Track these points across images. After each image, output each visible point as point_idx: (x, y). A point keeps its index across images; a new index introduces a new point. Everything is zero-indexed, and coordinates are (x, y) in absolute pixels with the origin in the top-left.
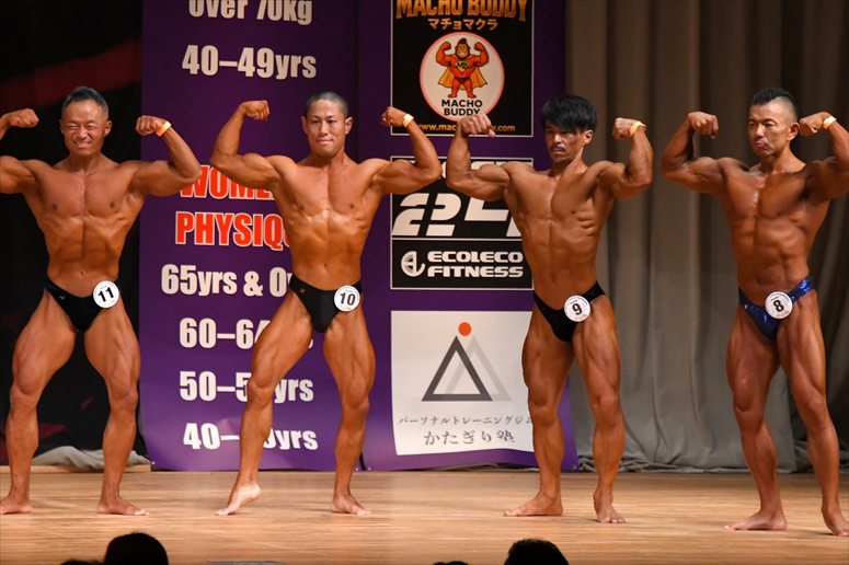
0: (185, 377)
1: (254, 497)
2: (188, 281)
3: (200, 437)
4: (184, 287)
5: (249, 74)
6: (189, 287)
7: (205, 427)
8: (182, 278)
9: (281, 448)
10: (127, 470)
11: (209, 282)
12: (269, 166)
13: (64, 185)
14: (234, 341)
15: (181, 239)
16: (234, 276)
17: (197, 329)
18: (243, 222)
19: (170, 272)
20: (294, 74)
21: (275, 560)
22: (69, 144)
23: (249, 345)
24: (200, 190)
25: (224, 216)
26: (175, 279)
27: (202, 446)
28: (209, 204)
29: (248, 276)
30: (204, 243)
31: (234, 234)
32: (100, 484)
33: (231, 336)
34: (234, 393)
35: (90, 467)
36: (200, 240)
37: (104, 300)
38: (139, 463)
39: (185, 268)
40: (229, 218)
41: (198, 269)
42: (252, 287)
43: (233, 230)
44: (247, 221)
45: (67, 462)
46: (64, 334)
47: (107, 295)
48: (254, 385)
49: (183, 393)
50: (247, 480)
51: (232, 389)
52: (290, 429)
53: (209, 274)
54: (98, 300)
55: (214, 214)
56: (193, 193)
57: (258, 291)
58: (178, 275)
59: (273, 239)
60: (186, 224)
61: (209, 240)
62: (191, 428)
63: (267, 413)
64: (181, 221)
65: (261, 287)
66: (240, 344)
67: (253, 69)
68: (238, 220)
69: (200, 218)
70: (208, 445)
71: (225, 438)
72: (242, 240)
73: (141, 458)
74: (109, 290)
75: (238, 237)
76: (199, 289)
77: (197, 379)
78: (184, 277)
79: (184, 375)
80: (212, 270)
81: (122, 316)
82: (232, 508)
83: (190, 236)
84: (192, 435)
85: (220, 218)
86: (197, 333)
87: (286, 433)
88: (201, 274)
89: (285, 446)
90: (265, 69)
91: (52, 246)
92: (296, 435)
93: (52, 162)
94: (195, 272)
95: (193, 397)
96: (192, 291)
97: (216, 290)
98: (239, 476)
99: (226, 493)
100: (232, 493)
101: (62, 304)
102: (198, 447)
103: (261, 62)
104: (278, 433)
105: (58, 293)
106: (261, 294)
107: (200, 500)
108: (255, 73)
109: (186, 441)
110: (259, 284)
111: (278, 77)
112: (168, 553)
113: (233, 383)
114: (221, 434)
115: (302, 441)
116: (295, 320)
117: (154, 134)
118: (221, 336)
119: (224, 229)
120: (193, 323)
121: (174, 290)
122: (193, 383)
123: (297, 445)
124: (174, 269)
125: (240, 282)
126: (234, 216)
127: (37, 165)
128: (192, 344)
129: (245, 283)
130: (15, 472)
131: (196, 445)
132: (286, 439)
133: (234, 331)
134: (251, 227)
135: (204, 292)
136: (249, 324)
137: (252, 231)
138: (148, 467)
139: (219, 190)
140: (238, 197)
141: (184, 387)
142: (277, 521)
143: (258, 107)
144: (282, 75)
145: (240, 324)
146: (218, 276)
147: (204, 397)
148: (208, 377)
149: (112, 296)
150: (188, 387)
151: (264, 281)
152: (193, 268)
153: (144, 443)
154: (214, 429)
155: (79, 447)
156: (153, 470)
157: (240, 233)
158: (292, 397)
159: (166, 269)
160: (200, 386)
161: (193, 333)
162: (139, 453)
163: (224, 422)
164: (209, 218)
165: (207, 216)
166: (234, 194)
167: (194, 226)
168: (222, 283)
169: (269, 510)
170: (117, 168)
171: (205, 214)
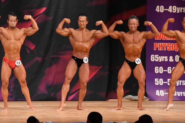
0: (156, 80)
1: (172, 107)
2: (157, 58)
3: (160, 93)
4: (156, 60)
5: (171, 12)
6: (157, 60)
7: (161, 91)
8: (155, 58)
9: (178, 96)
10: (143, 100)
11: (161, 59)
12: (174, 33)
13: (129, 37)
14: (167, 72)
15: (155, 49)
16: (167, 57)
17: (159, 69)
18: (169, 45)
19: (153, 57)
20: (181, 11)
21: (177, 121)
22: (130, 28)
23: (170, 73)
24: (159, 38)
25: (165, 44)
26: (154, 58)
27: (160, 95)
28: (162, 41)
29: (170, 57)
30: (160, 50)
31: (167, 48)
32: (137, 103)
33: (166, 71)
34: (167, 83)
35: (135, 100)
36: (159, 49)
37: (138, 62)
38: (146, 99)
39: (156, 56)
40: (166, 44)
41: (159, 56)
42: (171, 59)
43: (167, 47)
44: (170, 45)
45: (130, 99)
46: (129, 70)
47: (138, 61)
48: (171, 81)
49: (156, 83)
50: (170, 103)
51: (167, 82)
52: (180, 91)
53: (161, 57)
54: (136, 63)
55: (163, 43)
56: (158, 39)
57: (172, 61)
58: (155, 57)
59: (176, 49)
60: (156, 45)
61: (161, 49)
62: (158, 91)
63: (174, 88)
64: (155, 45)
65: (173, 60)
66: (169, 72)
67: (172, 11)
68: (168, 45)
69: (159, 44)
70: (161, 95)
71: (165, 93)
72: (169, 49)
73: (146, 98)
74: (139, 60)
75: (168, 48)
76: (159, 60)
77: (159, 80)
78: (156, 57)
79: (156, 79)
80: (162, 56)
81: (141, 66)
82: (167, 109)
83: (157, 48)
84: (158, 93)
85: (164, 44)
86: (159, 70)
87: (179, 92)
88: (160, 57)
89: (179, 95)
90: (174, 11)
91: (126, 51)
92: (181, 93)
93: (126, 32)
94: (158, 56)
95: (158, 84)
96: (158, 61)
97: (163, 60)
98: (168, 102)
99: (165, 106)
100: (167, 106)
101: (128, 64)
102: (159, 96)
103: (173, 9)
104: (177, 92)
105: (127, 61)
106: (173, 61)
107: (160, 107)
108: (172, 12)
109: (156, 94)
110: (173, 59)
111: (177, 12)
112: (152, 119)
113: (167, 81)
114: (164, 92)
115: (183, 94)
116: (180, 67)
117: (148, 25)
118: (164, 71)
119: (165, 47)
120: (158, 68)
121: (154, 60)
122: (158, 81)
123: (182, 95)
124: (154, 56)
125: (168, 59)
126: (167, 44)
127: (123, 33)
128: (158, 72)
129: (169, 59)
130: (119, 101)
131: (159, 95)
132: (179, 94)
133: (167, 69)
134: (171, 46)
135: (160, 61)
136: (171, 68)
137: (171, 47)
138: (148, 100)
139: (164, 38)
140: (168, 39)
141: (156, 82)
142: (178, 112)
143: (172, 20)
144: (178, 12)
145: (168, 68)
146: (163, 57)
147: (160, 84)
148: (161, 80)
149: (139, 62)
150: (157, 82)
151: (174, 58)
152: (158, 55)
153: (147, 94)
154: (163, 91)
155: (133, 95)
156: (149, 100)
157: (168, 47)
158: (180, 84)
159: (152, 56)
160: (159, 82)
161: (158, 70)
162: (146, 97)
163: (165, 90)
164: (162, 44)
165: (161, 44)
166: (167, 39)
167: (158, 46)
168: (164, 59)
169: (175, 110)
170: (140, 33)
171: (160, 43)
